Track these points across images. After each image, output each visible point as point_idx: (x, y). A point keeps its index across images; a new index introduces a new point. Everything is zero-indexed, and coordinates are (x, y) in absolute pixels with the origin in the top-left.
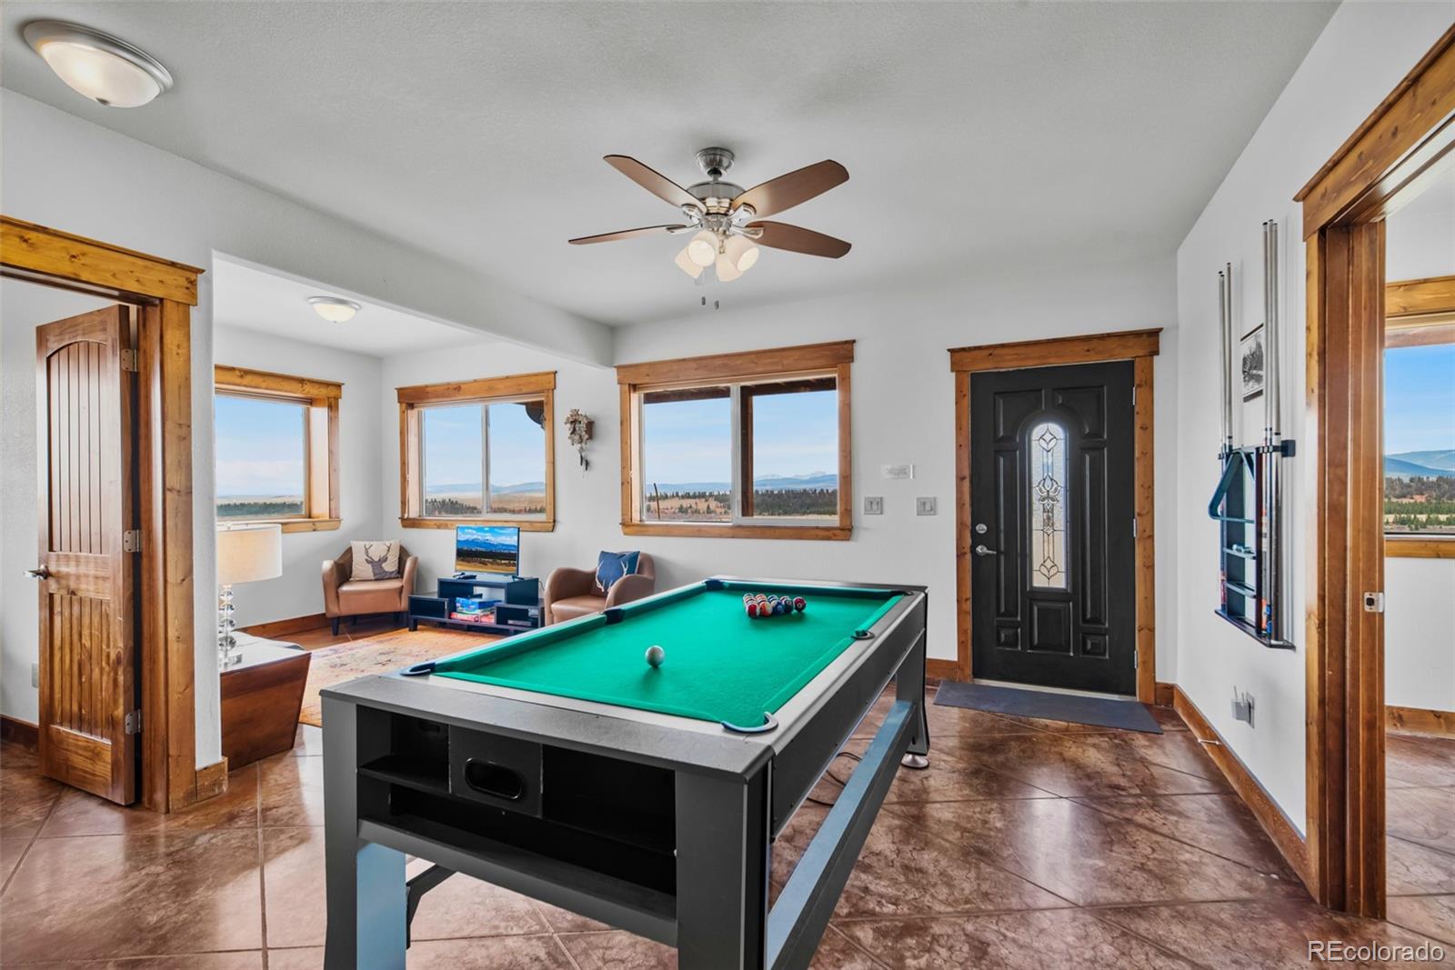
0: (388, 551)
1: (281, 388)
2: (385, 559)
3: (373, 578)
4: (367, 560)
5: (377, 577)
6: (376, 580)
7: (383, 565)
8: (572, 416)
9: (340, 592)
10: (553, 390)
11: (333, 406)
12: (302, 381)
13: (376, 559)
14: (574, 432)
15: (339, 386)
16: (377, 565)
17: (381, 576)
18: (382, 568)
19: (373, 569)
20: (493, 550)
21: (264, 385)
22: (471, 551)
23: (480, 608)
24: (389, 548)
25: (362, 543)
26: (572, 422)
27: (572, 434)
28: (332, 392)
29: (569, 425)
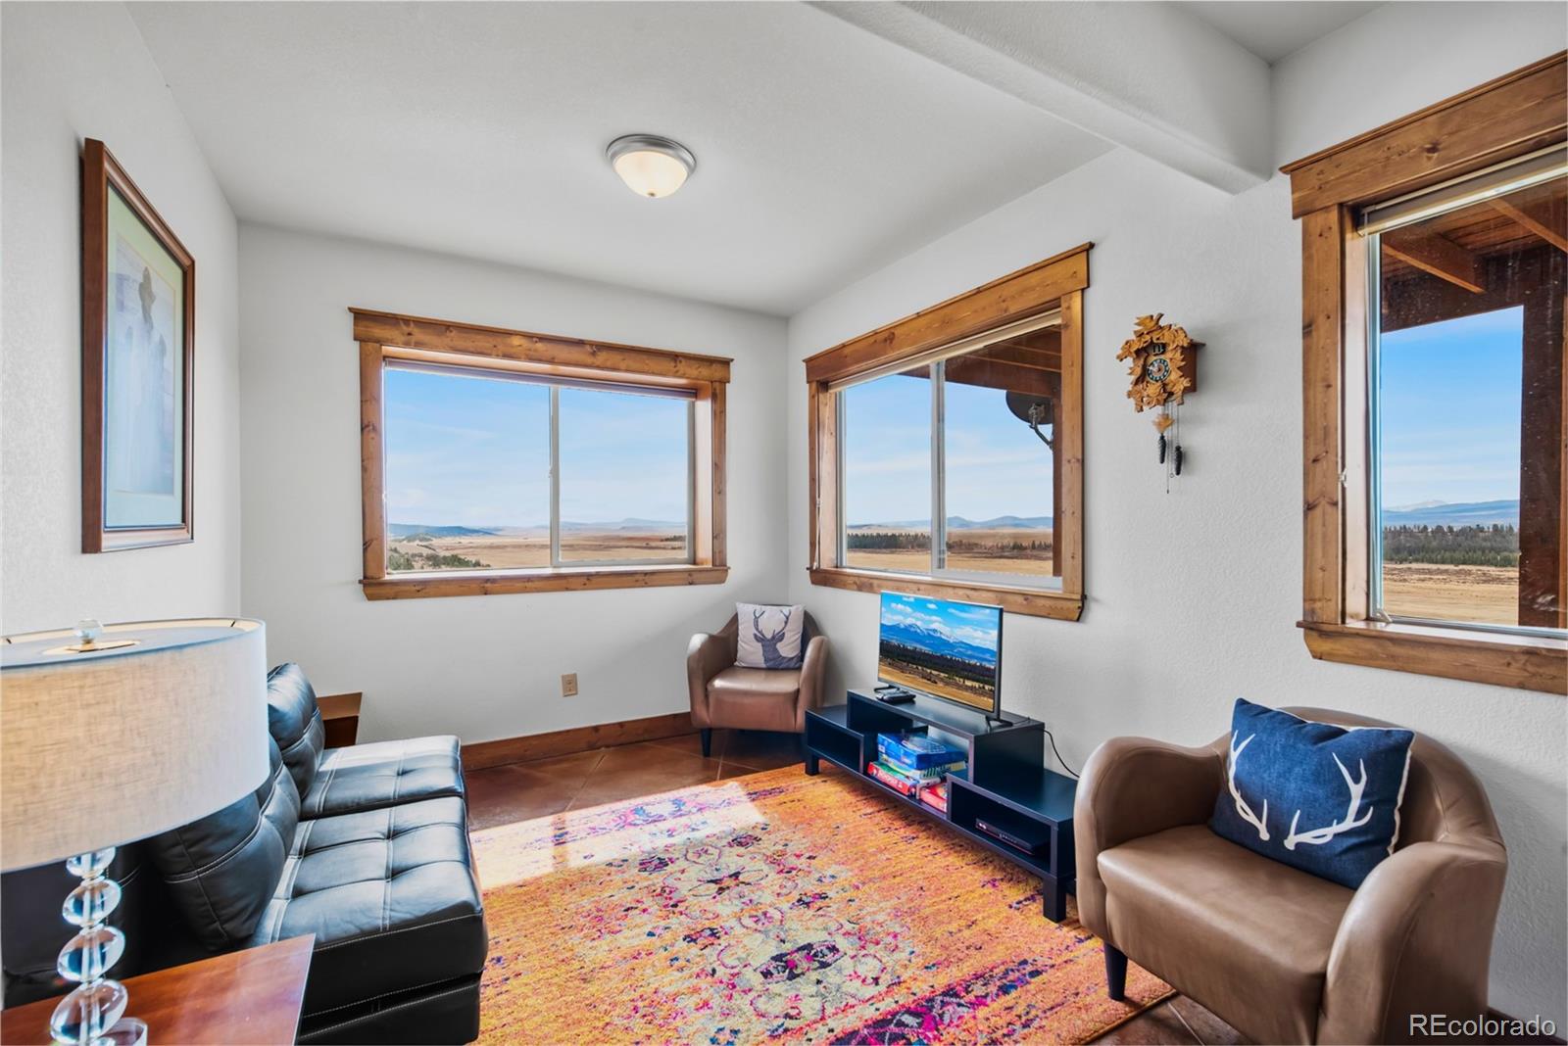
0: (786, 623)
1: (646, 368)
2: (779, 637)
3: (764, 666)
4: (755, 635)
5: (770, 664)
6: (769, 669)
7: (779, 646)
8: (1140, 335)
9: (709, 688)
10: (1083, 290)
11: (718, 398)
12: (675, 357)
13: (769, 636)
14: (1143, 377)
15: (726, 363)
16: (769, 643)
17: (776, 666)
18: (776, 650)
19: (764, 651)
20: (947, 653)
21: (623, 365)
22: (905, 649)
23: (919, 768)
24: (787, 618)
25: (751, 608)
26: (1138, 352)
27: (1137, 383)
28: (717, 372)
29: (1129, 361)
